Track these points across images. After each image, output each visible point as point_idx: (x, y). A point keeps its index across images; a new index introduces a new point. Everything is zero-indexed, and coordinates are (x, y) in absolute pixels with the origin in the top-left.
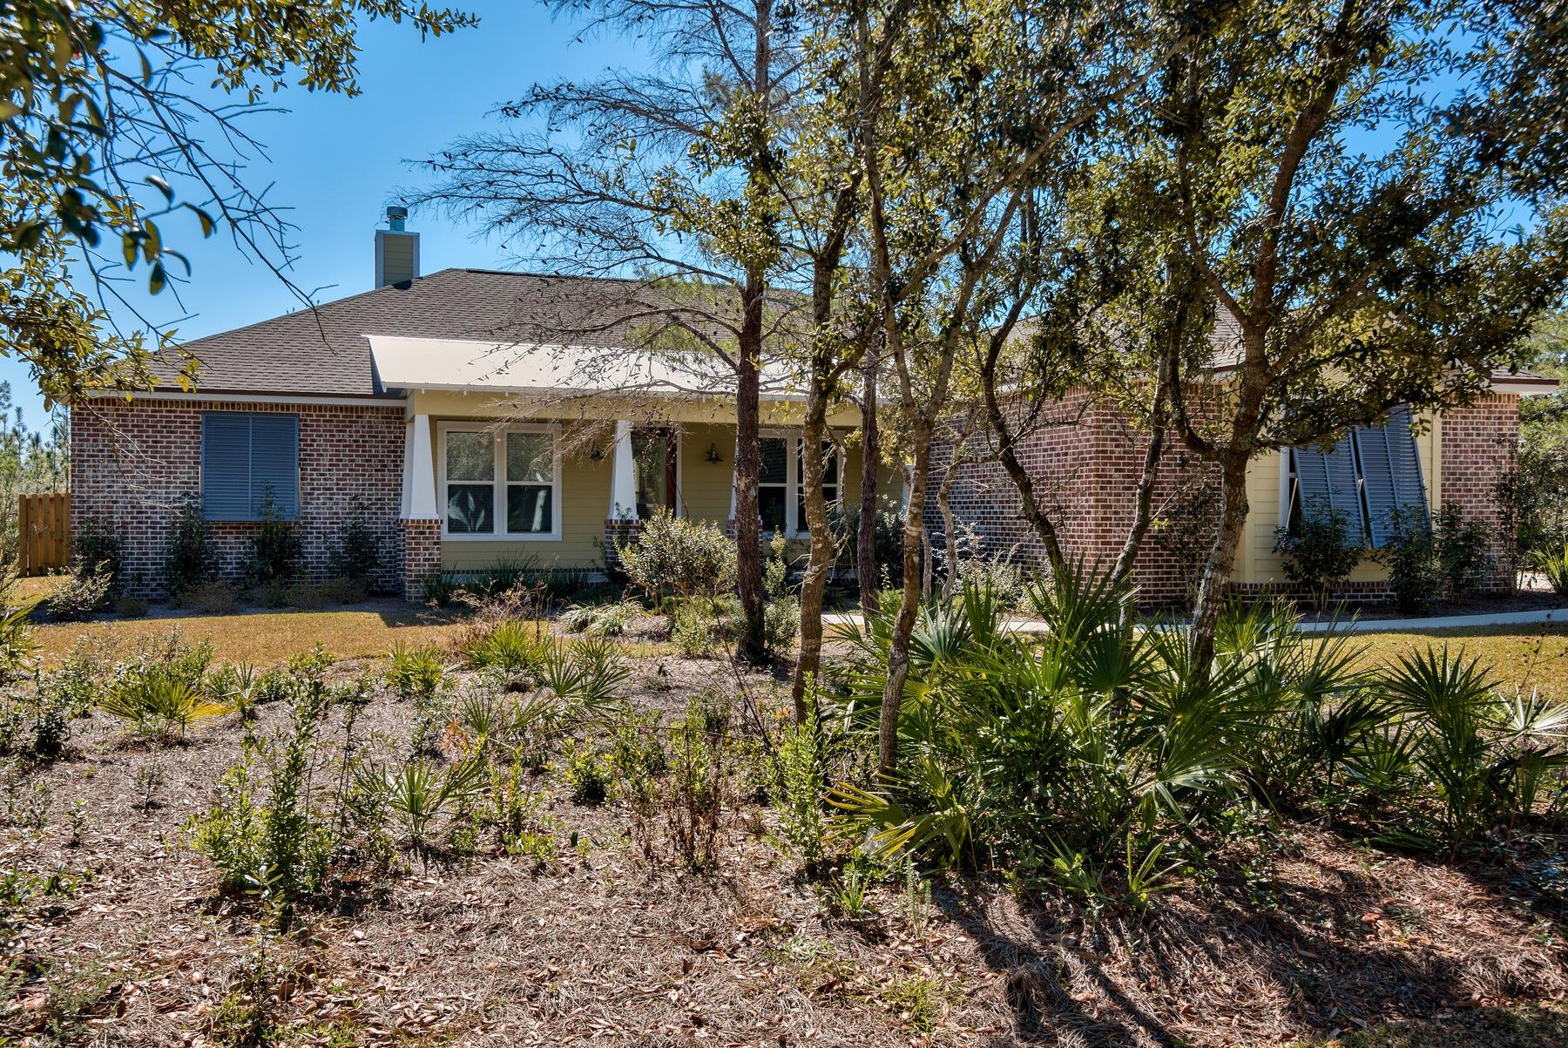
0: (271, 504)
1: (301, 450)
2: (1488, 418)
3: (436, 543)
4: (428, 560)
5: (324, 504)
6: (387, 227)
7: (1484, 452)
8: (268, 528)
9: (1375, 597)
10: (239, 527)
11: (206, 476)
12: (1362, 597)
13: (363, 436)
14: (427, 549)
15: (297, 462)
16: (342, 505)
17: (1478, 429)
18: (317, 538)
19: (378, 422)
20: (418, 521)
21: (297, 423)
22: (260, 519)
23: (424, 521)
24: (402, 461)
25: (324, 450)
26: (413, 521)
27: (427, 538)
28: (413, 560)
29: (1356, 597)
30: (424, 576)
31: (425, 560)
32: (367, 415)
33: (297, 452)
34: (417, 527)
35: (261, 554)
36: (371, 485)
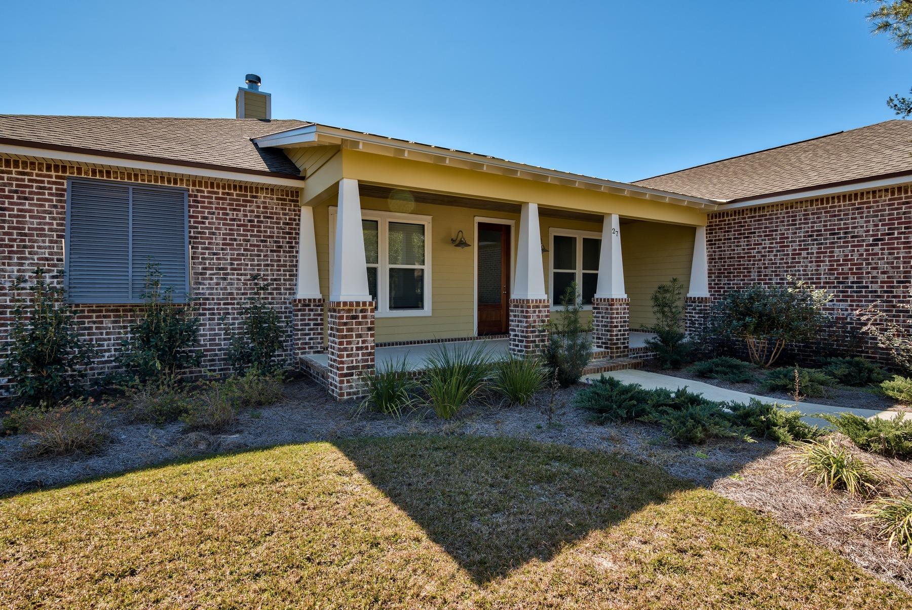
0: (156, 283)
1: (191, 227)
3: (370, 329)
4: (361, 348)
5: (218, 284)
6: (246, 86)
8: (154, 311)
10: (118, 310)
11: (71, 249)
13: (258, 217)
14: (359, 336)
15: (187, 240)
16: (237, 284)
18: (210, 319)
19: (273, 203)
20: (351, 304)
21: (186, 198)
22: (143, 302)
23: (358, 303)
24: (297, 243)
25: (217, 229)
26: (345, 304)
27: (360, 323)
28: (345, 349)
30: (356, 367)
31: (358, 349)
32: (261, 195)
33: (187, 229)
34: (349, 311)
35: (146, 342)
36: (267, 265)
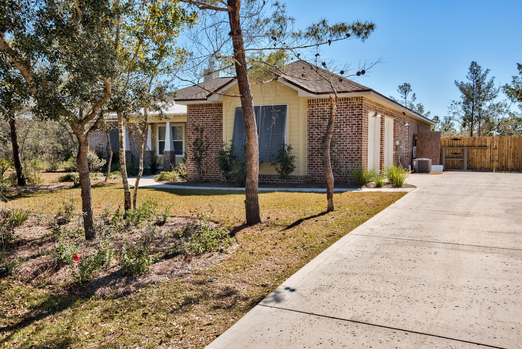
2: (346, 108)
7: (344, 122)
9: (271, 180)
12: (266, 180)
17: (340, 113)
29: (264, 180)
